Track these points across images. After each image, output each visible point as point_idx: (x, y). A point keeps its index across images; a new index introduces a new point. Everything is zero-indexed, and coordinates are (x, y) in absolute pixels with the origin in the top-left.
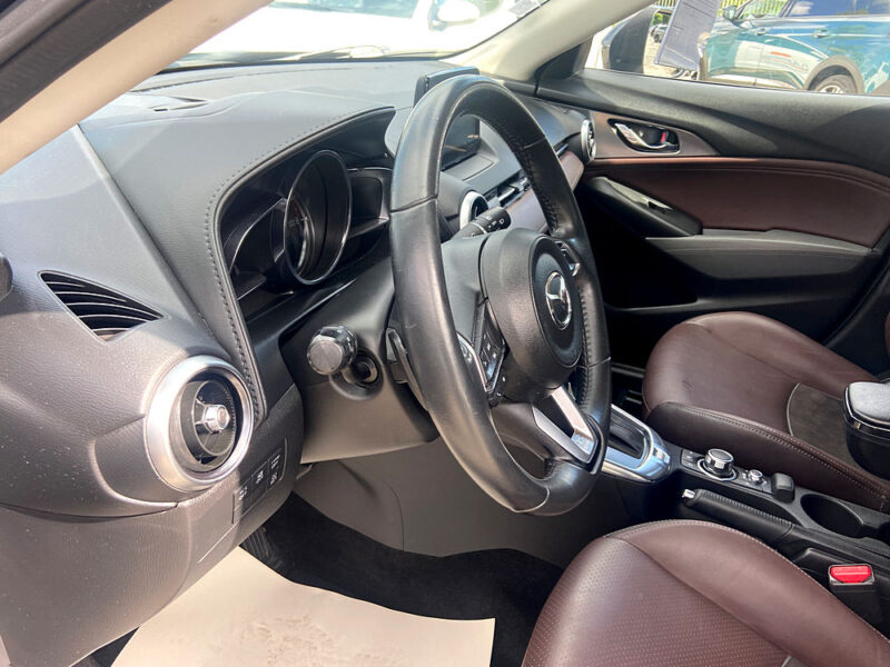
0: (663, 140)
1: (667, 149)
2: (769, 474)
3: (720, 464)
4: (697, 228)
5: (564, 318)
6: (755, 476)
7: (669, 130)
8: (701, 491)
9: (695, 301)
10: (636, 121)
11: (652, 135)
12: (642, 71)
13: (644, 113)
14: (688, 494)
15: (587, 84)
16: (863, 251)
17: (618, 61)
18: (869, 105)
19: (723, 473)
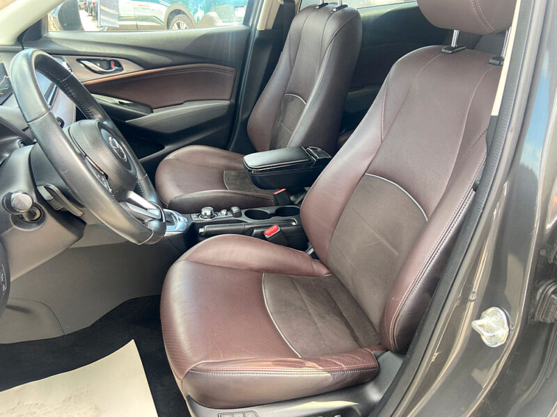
0: (113, 66)
1: (116, 71)
2: (229, 210)
3: (208, 213)
4: (149, 110)
5: (124, 157)
6: (224, 212)
7: (114, 60)
8: (206, 227)
9: (163, 148)
10: (94, 58)
11: (105, 64)
12: (83, 29)
13: (95, 53)
14: (201, 230)
15: (54, 41)
16: (227, 103)
17: (65, 25)
18: (203, 33)
19: (211, 216)
